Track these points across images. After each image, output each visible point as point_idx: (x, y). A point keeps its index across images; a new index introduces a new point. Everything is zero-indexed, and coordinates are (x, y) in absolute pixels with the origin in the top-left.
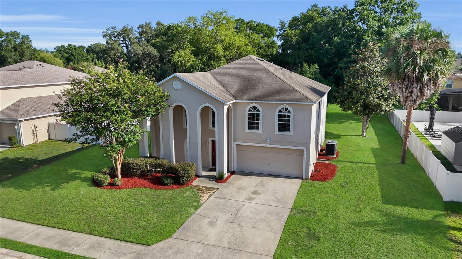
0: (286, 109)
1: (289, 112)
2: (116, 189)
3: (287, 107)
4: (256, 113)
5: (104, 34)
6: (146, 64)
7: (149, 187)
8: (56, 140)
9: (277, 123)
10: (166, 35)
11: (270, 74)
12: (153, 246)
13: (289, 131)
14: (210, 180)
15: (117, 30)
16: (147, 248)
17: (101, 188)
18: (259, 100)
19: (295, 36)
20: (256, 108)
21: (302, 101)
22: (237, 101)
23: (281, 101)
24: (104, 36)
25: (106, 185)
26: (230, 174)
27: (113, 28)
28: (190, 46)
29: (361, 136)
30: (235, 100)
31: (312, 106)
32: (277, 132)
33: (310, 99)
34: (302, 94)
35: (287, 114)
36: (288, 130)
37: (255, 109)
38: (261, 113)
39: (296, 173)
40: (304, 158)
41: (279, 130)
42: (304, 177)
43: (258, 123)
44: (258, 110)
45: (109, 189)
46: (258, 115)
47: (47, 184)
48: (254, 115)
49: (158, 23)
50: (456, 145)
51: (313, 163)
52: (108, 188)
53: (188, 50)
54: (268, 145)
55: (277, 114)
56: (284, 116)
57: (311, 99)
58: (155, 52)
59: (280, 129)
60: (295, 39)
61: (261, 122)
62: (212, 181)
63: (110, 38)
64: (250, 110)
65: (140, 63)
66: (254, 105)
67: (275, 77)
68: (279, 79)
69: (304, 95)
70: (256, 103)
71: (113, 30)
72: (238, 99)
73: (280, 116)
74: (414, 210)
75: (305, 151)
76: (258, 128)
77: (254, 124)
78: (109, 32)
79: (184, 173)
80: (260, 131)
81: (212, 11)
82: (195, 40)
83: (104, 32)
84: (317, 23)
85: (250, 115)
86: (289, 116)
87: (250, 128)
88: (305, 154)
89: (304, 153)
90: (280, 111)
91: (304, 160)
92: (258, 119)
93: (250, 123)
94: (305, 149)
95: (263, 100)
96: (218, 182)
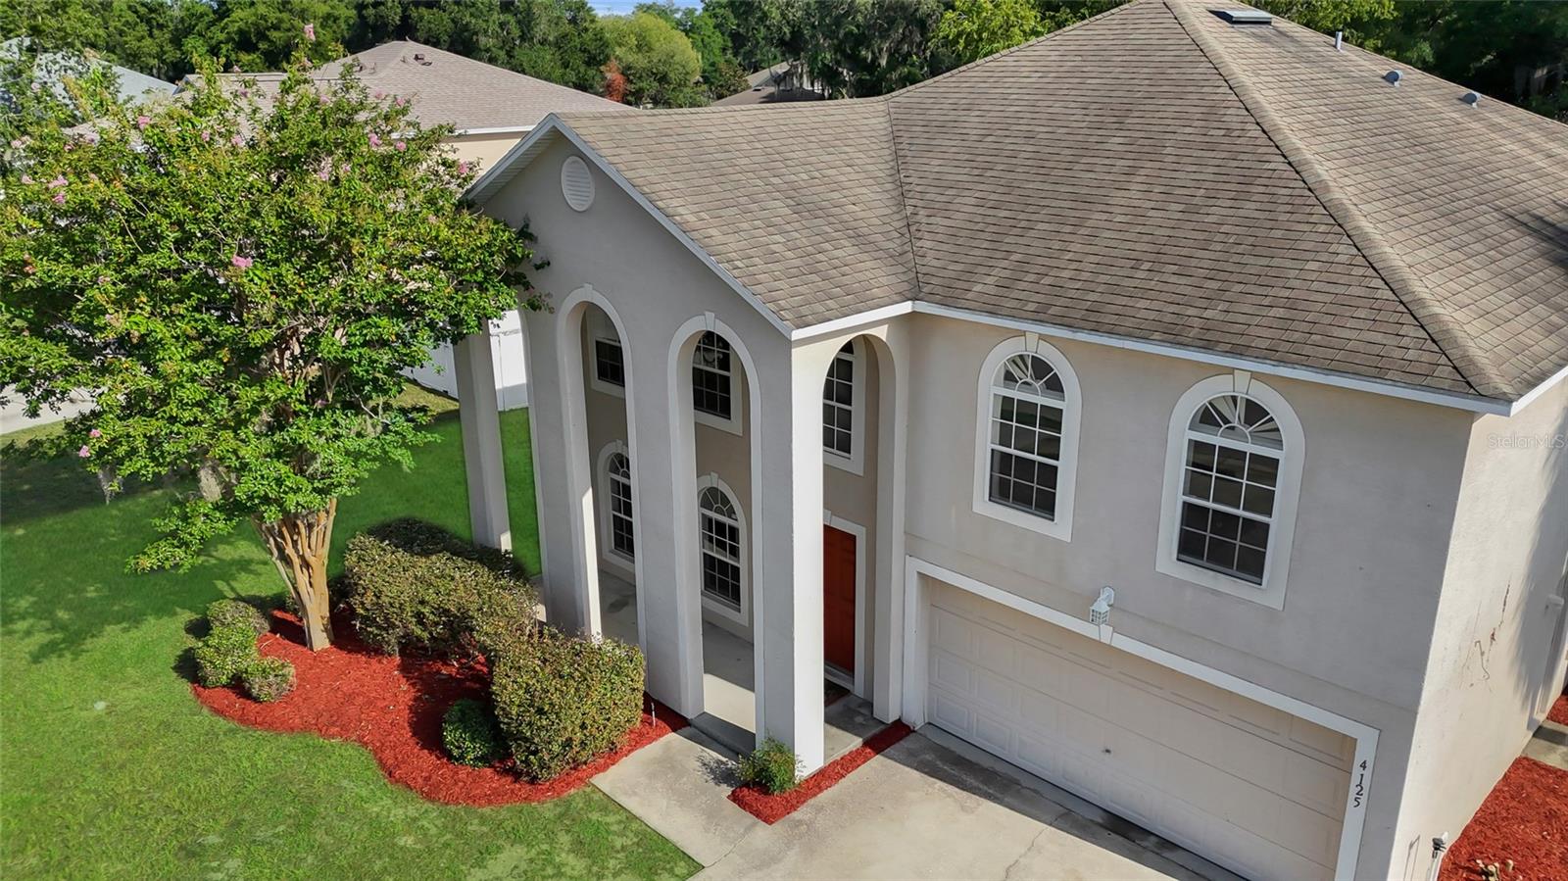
0: (1255, 412)
1: (1273, 435)
2: (242, 717)
3: (1262, 396)
4: (1041, 400)
7: (378, 750)
9: (1172, 499)
11: (1233, 116)
13: (1260, 575)
17: (198, 696)
18: (1056, 321)
20: (1040, 368)
22: (923, 307)
23: (1208, 346)
26: (866, 744)
30: (909, 303)
31: (1474, 425)
32: (1167, 561)
33: (1465, 357)
34: (1409, 308)
35: (1251, 448)
36: (1253, 568)
37: (1038, 377)
38: (1072, 409)
40: (1351, 802)
41: (1181, 552)
43: (1049, 475)
44: (1055, 386)
46: (1054, 417)
48: (1028, 411)
51: (1437, 845)
54: (1105, 634)
55: (1181, 435)
56: (1232, 460)
57: (1471, 362)
59: (1189, 548)
61: (1066, 468)
62: (726, 778)
64: (1005, 380)
66: (1032, 348)
67: (1263, 140)
68: (1278, 163)
69: (1420, 313)
70: (1041, 338)
72: (930, 297)
73: (1200, 453)
75: (1365, 751)
76: (1045, 507)
77: (1024, 475)
79: (530, 724)
80: (1061, 527)
85: (1006, 407)
86: (1266, 469)
87: (999, 491)
88: (1367, 773)
89: (1357, 762)
90: (1208, 417)
91: (1355, 814)
92: (1052, 449)
93: (1000, 461)
94: (1364, 735)
95: (1085, 320)
96: (744, 807)
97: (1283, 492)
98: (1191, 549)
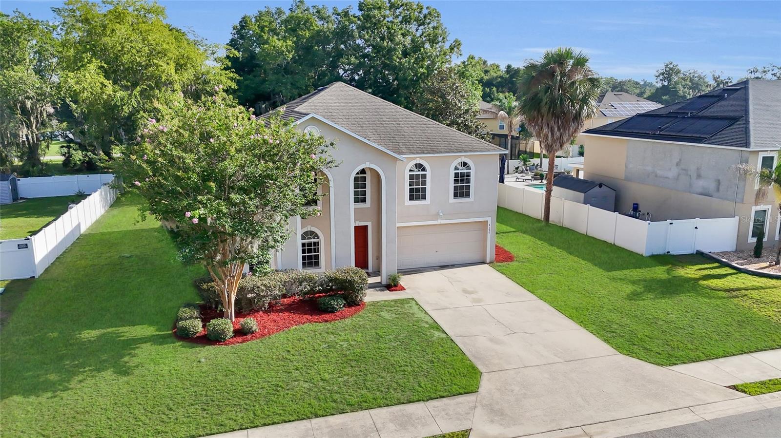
0: (465, 164)
1: (469, 168)
3: (466, 160)
4: (421, 173)
9: (452, 185)
12: (483, 391)
14: (377, 290)
16: (478, 395)
19: (289, 51)
20: (421, 165)
21: (487, 151)
25: (234, 337)
32: (452, 200)
35: (465, 171)
36: (468, 195)
37: (419, 168)
38: (428, 173)
39: (475, 256)
40: (488, 233)
41: (454, 196)
42: (488, 261)
43: (424, 190)
44: (424, 169)
46: (424, 176)
48: (418, 176)
50: (585, 195)
52: (239, 341)
54: (440, 222)
55: (452, 172)
56: (462, 175)
61: (428, 187)
62: (382, 290)
64: (411, 171)
66: (418, 161)
70: (421, 158)
73: (456, 175)
75: (490, 222)
76: (424, 197)
77: (417, 193)
80: (428, 201)
84: (319, 31)
85: (411, 177)
86: (468, 175)
87: (411, 198)
90: (456, 168)
91: (489, 236)
92: (424, 183)
93: (411, 190)
94: (489, 219)
95: (434, 152)
96: (396, 290)
97: (472, 178)
98: (456, 195)
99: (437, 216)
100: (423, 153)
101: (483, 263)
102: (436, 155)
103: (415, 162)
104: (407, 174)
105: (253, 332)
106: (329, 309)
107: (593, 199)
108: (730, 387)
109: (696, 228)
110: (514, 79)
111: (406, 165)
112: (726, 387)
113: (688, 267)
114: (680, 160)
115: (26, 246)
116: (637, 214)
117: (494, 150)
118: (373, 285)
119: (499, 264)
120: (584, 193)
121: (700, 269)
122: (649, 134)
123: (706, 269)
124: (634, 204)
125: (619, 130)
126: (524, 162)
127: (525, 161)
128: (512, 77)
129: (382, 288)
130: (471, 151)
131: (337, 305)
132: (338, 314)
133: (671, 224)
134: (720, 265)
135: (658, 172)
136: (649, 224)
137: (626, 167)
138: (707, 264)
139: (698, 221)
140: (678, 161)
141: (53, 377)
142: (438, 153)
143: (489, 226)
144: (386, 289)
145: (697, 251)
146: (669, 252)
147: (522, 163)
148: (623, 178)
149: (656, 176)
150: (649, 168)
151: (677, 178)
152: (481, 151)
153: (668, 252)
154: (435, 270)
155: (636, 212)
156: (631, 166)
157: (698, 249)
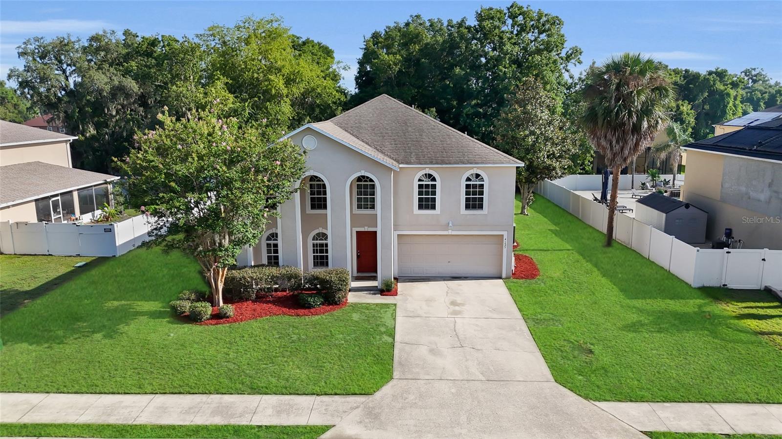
0: (478, 176)
1: (482, 180)
2: (228, 322)
3: (479, 172)
4: (431, 183)
5: (21, 50)
6: (115, 107)
7: (284, 314)
8: (15, 254)
9: (463, 197)
10: (149, 54)
12: (378, 395)
13: (482, 208)
14: (370, 294)
15: (45, 42)
16: (371, 398)
17: (201, 325)
18: (437, 163)
19: (396, 64)
20: (430, 176)
21: (503, 163)
22: (402, 166)
23: (471, 163)
24: (22, 54)
25: (209, 319)
27: (37, 40)
28: (222, 77)
29: (521, 214)
30: (399, 165)
32: (463, 211)
33: (512, 158)
34: (498, 153)
35: (478, 183)
37: (429, 178)
38: (438, 183)
39: (491, 270)
40: (504, 247)
41: (466, 208)
42: (504, 276)
43: (434, 200)
44: (434, 179)
45: (217, 324)
46: (434, 186)
47: (87, 330)
48: (427, 186)
49: (126, 33)
50: (667, 215)
52: (213, 323)
53: (219, 83)
54: (450, 232)
55: (464, 183)
56: (475, 186)
58: (132, 85)
60: (397, 69)
61: (438, 197)
62: (375, 294)
63: (34, 59)
64: (420, 180)
65: (105, 107)
66: (428, 171)
70: (430, 168)
71: (37, 43)
72: (402, 163)
73: (468, 186)
74: (671, 302)
75: (505, 237)
76: (433, 207)
77: (427, 202)
78: (31, 47)
80: (438, 211)
81: (254, 19)
82: (230, 67)
83: (19, 47)
84: (427, 44)
85: (420, 186)
86: (482, 186)
87: (421, 207)
88: (506, 241)
89: (504, 239)
90: (468, 179)
91: (505, 250)
92: (434, 193)
93: (420, 200)
94: (505, 234)
95: (443, 162)
96: (387, 295)
97: (486, 190)
98: (468, 207)
99: (446, 227)
100: (431, 163)
101: (500, 278)
102: (444, 166)
103: (424, 172)
104: (416, 184)
105: (228, 317)
106: (306, 305)
107: (677, 221)
108: (645, 433)
109: (764, 260)
110: (691, 86)
111: (415, 175)
112: (641, 432)
113: (733, 303)
114: (772, 181)
115: (110, 230)
116: (730, 240)
117: (509, 163)
118: (365, 288)
119: (515, 280)
120: (666, 213)
121: (746, 308)
122: (746, 149)
123: (756, 307)
124: (726, 229)
125: (719, 144)
126: (653, 178)
127: (653, 176)
128: (688, 83)
129: (376, 292)
130: (482, 163)
131: (314, 302)
132: (312, 310)
133: (728, 252)
134: (780, 304)
135: (751, 193)
136: (698, 251)
137: (722, 186)
138: (763, 302)
139: (766, 252)
140: (770, 181)
141: (60, 333)
142: (447, 164)
143: (504, 241)
144: (380, 292)
145: (766, 286)
146: (726, 285)
147: (650, 178)
148: (719, 199)
149: (749, 198)
150: (743, 189)
151: (769, 202)
152: (494, 163)
153: (724, 285)
154: (444, 280)
155: (729, 238)
156: (727, 185)
157: (768, 285)
